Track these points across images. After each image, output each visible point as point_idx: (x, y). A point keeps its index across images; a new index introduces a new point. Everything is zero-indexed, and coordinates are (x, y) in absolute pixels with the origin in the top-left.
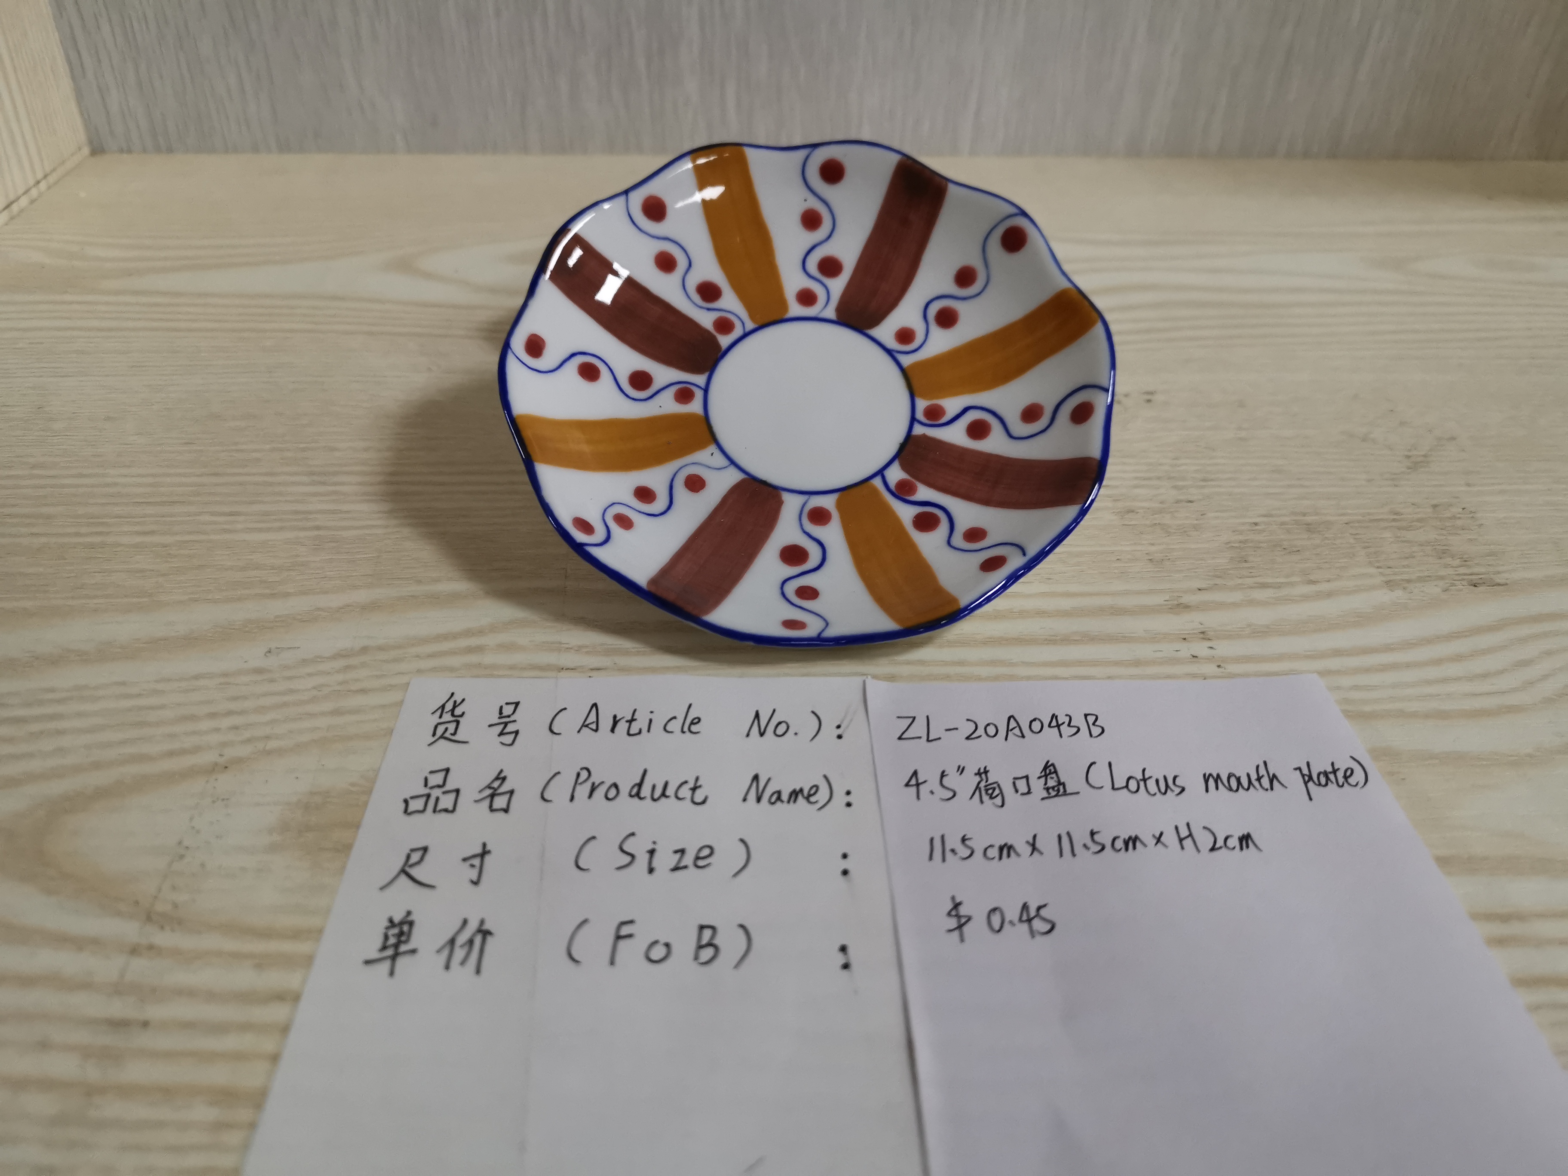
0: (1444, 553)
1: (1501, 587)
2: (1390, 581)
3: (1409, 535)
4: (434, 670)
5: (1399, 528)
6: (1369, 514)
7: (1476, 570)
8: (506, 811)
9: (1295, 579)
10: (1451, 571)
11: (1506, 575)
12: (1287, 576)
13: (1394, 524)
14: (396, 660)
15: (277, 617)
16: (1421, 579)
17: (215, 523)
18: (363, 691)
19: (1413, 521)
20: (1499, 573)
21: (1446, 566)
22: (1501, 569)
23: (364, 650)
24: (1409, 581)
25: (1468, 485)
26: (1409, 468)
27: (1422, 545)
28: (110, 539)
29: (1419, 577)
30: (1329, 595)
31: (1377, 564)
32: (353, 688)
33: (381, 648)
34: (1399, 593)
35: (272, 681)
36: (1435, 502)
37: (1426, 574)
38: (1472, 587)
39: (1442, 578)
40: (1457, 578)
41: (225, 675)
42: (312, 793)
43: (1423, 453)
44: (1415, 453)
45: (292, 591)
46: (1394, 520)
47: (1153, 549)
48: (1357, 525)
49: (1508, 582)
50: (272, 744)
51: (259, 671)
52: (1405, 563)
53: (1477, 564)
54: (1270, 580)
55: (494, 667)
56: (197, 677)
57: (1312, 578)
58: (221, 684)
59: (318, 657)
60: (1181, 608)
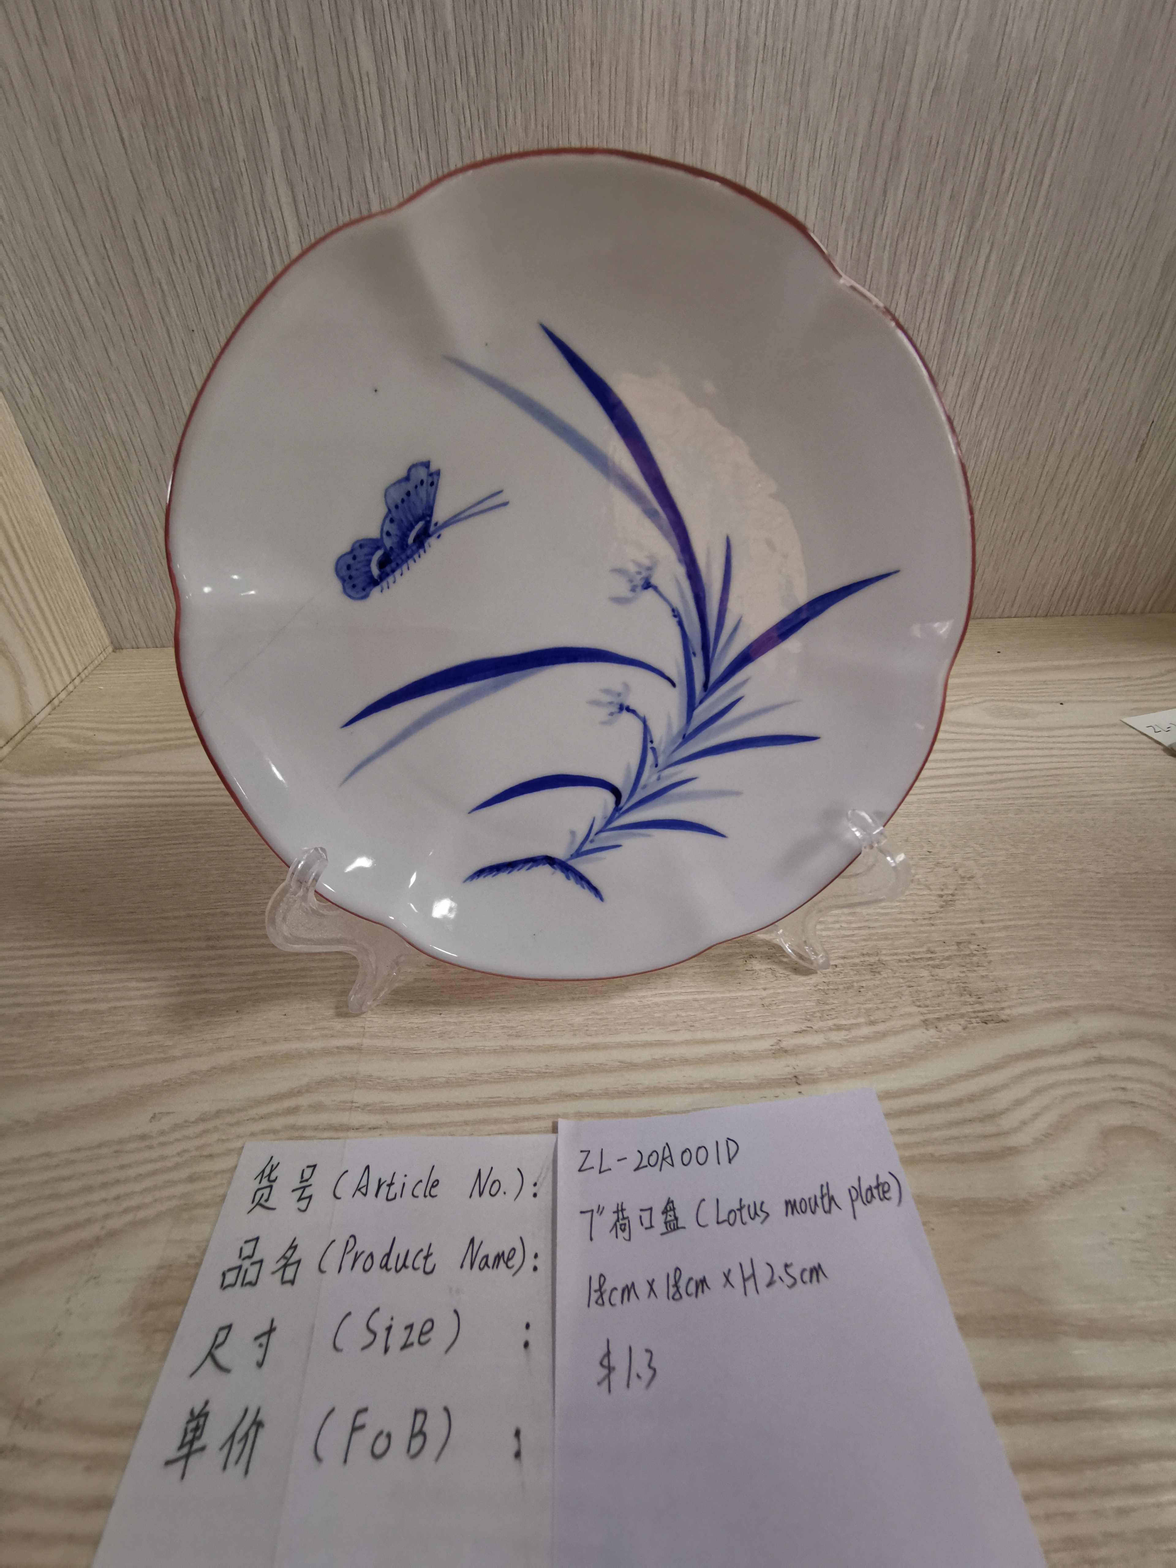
0: (965, 990)
1: (1003, 1025)
2: (926, 1020)
3: (939, 972)
4: (264, 1132)
5: (934, 967)
6: (913, 953)
7: (986, 1007)
8: (292, 1282)
9: (861, 1020)
10: (969, 1009)
11: (1008, 1011)
12: (857, 1017)
13: (930, 962)
14: (238, 1123)
15: (165, 1081)
16: (948, 1017)
17: (138, 989)
18: (211, 1156)
19: (944, 959)
20: (1003, 1009)
21: (965, 1003)
22: (1004, 1005)
23: (218, 1113)
24: (939, 1019)
25: (982, 922)
26: (942, 907)
27: (948, 983)
28: (64, 1008)
29: (947, 1015)
30: (884, 1035)
31: (918, 1004)
32: (205, 1154)
33: (230, 1111)
34: (932, 1032)
35: (150, 1147)
36: (958, 940)
37: (952, 1012)
38: (984, 1024)
39: (962, 1016)
40: (973, 1015)
41: (121, 1142)
42: (160, 1267)
43: (950, 892)
44: (946, 892)
45: (178, 1054)
46: (931, 959)
47: (764, 993)
48: (905, 964)
49: (1009, 1018)
50: (141, 1214)
51: (143, 1137)
52: (937, 1001)
53: (988, 1001)
54: (844, 1022)
55: (303, 1128)
56: (100, 1146)
57: (872, 1018)
58: (116, 1152)
59: (186, 1121)
60: (780, 1052)
